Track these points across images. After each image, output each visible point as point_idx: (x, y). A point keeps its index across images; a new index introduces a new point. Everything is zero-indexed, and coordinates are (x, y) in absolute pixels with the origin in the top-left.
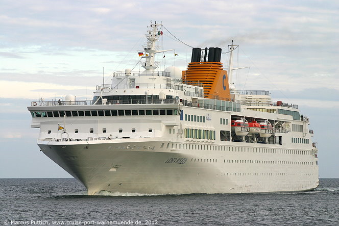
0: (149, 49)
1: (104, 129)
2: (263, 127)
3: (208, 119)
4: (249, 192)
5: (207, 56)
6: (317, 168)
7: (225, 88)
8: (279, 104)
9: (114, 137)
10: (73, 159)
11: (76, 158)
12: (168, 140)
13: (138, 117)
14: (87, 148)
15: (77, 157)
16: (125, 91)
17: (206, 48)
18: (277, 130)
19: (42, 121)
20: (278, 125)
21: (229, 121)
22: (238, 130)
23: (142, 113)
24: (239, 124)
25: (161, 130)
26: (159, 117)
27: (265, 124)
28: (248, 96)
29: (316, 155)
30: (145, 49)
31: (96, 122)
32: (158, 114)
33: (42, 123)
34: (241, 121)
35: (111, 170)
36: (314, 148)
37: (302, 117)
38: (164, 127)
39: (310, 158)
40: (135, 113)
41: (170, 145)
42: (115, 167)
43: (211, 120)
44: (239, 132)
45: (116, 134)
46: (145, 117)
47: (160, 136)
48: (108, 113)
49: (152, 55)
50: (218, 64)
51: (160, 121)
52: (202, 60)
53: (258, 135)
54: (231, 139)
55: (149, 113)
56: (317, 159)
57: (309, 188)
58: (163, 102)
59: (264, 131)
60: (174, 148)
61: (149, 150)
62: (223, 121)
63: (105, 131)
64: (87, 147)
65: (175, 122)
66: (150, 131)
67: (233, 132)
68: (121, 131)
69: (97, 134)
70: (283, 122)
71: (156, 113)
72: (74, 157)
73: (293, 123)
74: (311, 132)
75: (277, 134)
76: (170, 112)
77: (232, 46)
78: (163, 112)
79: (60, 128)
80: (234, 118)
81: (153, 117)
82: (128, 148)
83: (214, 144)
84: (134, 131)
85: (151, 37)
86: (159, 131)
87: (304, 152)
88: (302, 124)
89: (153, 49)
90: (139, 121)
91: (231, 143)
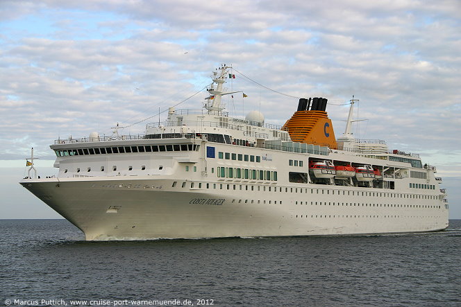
1: (114, 166)
2: (360, 171)
3: (266, 159)
6: (447, 211)
7: (327, 135)
8: (395, 152)
9: (122, 175)
12: (183, 178)
14: (58, 186)
17: (310, 99)
19: (60, 160)
20: (390, 171)
21: (306, 163)
22: (317, 172)
24: (319, 167)
25: (172, 167)
26: (173, 153)
27: (363, 168)
28: (361, 144)
29: (445, 199)
33: (60, 162)
35: (109, 211)
36: (442, 194)
37: (426, 165)
38: (176, 164)
39: (436, 202)
41: (188, 184)
43: (270, 160)
44: (319, 174)
47: (170, 174)
50: (321, 113)
54: (309, 181)
56: (446, 203)
59: (360, 175)
60: (195, 188)
61: (153, 189)
62: (294, 163)
63: (115, 169)
66: (161, 168)
69: (107, 172)
70: (397, 169)
73: (410, 170)
74: (439, 179)
75: (387, 179)
80: (316, 160)
82: (120, 186)
83: (277, 185)
84: (143, 169)
86: (170, 168)
87: (428, 197)
88: (425, 171)
90: (148, 158)
91: (307, 186)
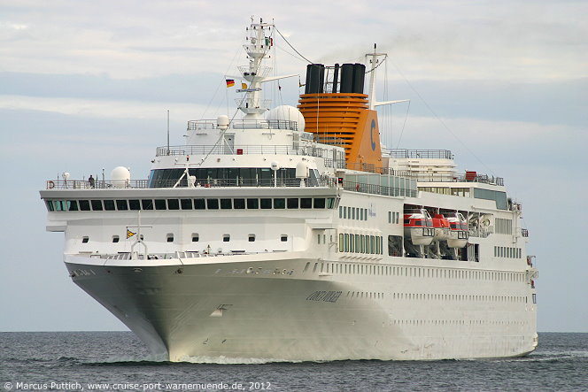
0: (253, 74)
1: (193, 234)
2: (453, 226)
3: (371, 214)
4: (430, 359)
5: (339, 80)
6: (534, 308)
7: (374, 146)
8: (471, 176)
9: (214, 250)
10: (151, 293)
11: (157, 291)
12: (315, 257)
13: (259, 213)
14: (179, 272)
15: (158, 289)
16: (219, 160)
17: (337, 65)
18: (472, 232)
19: (69, 219)
20: (474, 218)
21: (401, 216)
22: (416, 233)
23: (266, 204)
24: (418, 223)
25: (304, 238)
26: (299, 213)
27: (456, 220)
28: (411, 161)
29: (533, 282)
30: (246, 74)
31: (179, 221)
32: (296, 207)
33: (70, 223)
34: (421, 216)
35: (214, 314)
36: (528, 267)
37: (510, 202)
38: (309, 232)
39: (522, 288)
40: (252, 204)
41: (319, 266)
42: (221, 309)
43: (375, 215)
44: (419, 238)
45: (218, 244)
46: (272, 213)
47: (304, 250)
48: (200, 204)
49: (257, 86)
50: (360, 97)
51: (303, 221)
52: (329, 88)
53: (443, 243)
54: (404, 251)
55: (279, 204)
56: (533, 291)
57: (521, 351)
58: (303, 183)
59: (455, 234)
60: (324, 273)
61: (283, 276)
62: (392, 217)
63: (196, 239)
64: (179, 270)
65: (330, 221)
66: (284, 239)
67: (408, 238)
68: (227, 239)
69: (181, 244)
70: (481, 214)
71: (293, 204)
72: (153, 289)
73: (497, 215)
74: (525, 234)
75: (472, 240)
76: (320, 203)
77: (374, 55)
78: (306, 203)
79: (129, 234)
80: (408, 209)
81: (286, 213)
82: (248, 272)
83: (380, 262)
84: (252, 239)
85: (255, 51)
86: (301, 239)
87: (514, 276)
88: (510, 217)
89: (259, 74)
90: (261, 221)
91: (403, 261)
